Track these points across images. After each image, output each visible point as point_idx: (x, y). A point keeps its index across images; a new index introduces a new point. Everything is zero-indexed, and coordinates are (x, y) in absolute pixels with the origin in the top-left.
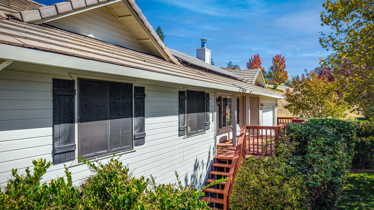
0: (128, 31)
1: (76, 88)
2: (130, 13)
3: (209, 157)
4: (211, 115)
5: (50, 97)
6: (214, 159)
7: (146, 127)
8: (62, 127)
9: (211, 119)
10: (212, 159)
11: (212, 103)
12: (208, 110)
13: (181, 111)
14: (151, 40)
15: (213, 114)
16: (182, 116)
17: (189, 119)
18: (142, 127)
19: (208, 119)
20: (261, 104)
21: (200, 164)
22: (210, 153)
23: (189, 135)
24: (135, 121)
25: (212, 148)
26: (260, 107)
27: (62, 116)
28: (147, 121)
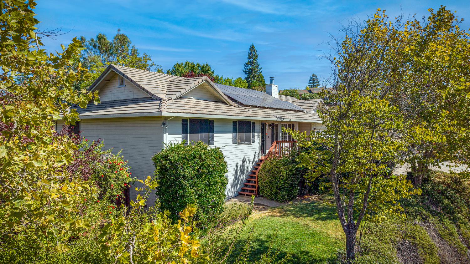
1: (188, 122)
3: (254, 158)
4: (256, 134)
5: (181, 125)
6: (259, 160)
8: (184, 135)
9: (256, 137)
10: (257, 159)
11: (258, 127)
12: (253, 131)
13: (234, 131)
14: (219, 96)
15: (258, 134)
16: (235, 134)
17: (239, 136)
18: (213, 137)
19: (254, 136)
20: (314, 128)
21: (247, 160)
22: (255, 156)
23: (239, 144)
24: (209, 134)
25: (257, 153)
27: (184, 131)
28: (215, 135)
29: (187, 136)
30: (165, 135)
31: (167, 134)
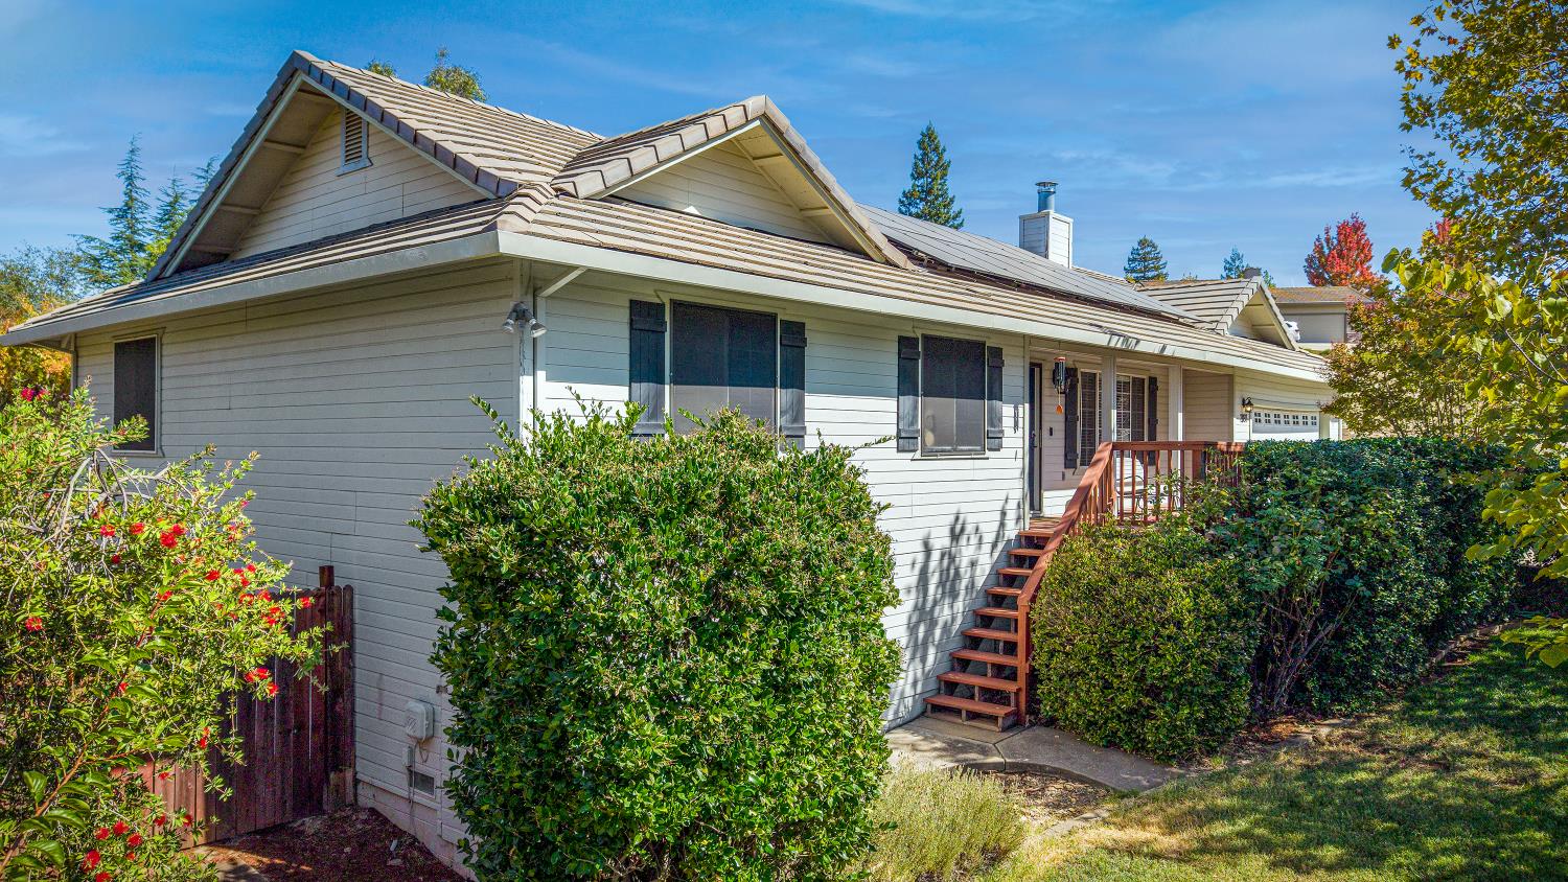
0: (775, 189)
1: (667, 319)
2: (778, 149)
3: (1002, 524)
4: (1007, 410)
5: (625, 332)
6: (1019, 537)
7: (808, 415)
8: (643, 388)
9: (1008, 422)
10: (1011, 532)
11: (1014, 376)
12: (996, 394)
13: (906, 386)
14: (831, 211)
15: (1016, 408)
16: (907, 400)
17: (929, 412)
18: (797, 412)
19: (996, 419)
20: (1244, 401)
21: (970, 530)
22: (1004, 514)
23: (929, 454)
24: (782, 396)
25: (1012, 505)
26: (1238, 409)
27: (644, 368)
28: (810, 400)
29: (660, 396)
30: (526, 382)
31: (541, 375)
